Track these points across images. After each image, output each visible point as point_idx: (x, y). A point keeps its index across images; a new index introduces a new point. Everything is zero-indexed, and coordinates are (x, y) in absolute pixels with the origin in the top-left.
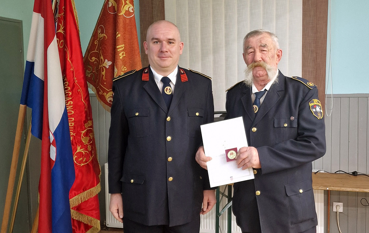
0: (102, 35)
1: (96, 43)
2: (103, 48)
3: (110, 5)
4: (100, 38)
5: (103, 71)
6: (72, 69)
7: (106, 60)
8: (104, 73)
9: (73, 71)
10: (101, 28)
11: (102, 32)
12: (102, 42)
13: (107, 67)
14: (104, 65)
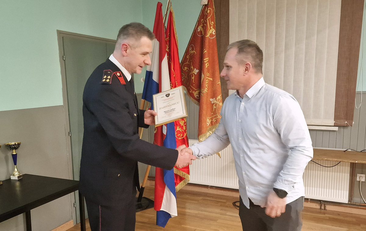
0: (192, 52)
1: (188, 57)
2: (193, 61)
3: (199, 31)
4: (191, 54)
5: (193, 76)
6: (174, 76)
7: (195, 69)
8: (193, 78)
9: (175, 77)
10: (192, 46)
11: (193, 50)
12: (192, 57)
13: (196, 74)
14: (193, 72)
